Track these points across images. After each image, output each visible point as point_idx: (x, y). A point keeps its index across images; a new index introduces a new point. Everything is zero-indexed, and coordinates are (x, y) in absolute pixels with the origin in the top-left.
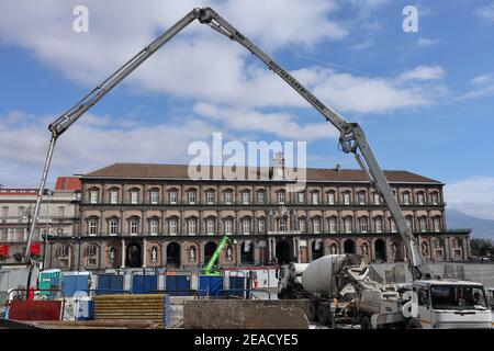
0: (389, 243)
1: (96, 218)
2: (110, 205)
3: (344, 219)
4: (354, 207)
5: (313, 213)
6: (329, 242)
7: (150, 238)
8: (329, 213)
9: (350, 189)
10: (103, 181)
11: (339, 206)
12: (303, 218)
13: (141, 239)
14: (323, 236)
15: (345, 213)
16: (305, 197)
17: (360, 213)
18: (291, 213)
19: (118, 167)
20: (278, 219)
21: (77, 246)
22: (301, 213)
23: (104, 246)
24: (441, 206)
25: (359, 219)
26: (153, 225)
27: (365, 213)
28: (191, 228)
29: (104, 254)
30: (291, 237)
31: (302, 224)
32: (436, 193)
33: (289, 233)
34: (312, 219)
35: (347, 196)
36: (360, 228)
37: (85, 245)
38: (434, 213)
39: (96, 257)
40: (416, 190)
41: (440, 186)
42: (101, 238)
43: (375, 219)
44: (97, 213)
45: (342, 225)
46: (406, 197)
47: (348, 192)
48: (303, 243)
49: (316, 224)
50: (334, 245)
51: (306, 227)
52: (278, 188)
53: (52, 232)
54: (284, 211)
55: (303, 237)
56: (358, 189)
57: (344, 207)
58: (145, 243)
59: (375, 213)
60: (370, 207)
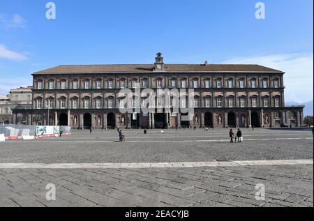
1: (41, 98)
2: (49, 90)
3: (204, 98)
4: (213, 89)
7: (72, 110)
9: (210, 77)
10: (45, 76)
11: (201, 89)
13: (67, 110)
15: (205, 94)
16: (176, 83)
17: (217, 94)
21: (30, 116)
24: (281, 89)
25: (216, 98)
26: (74, 103)
27: (221, 94)
28: (98, 104)
32: (277, 79)
35: (207, 82)
36: (217, 104)
37: (34, 115)
38: (275, 93)
40: (262, 77)
41: (281, 74)
42: (44, 110)
43: (228, 98)
44: (41, 95)
45: (203, 102)
46: (253, 82)
47: (208, 79)
48: (174, 114)
52: (157, 77)
58: (69, 113)
59: (228, 94)
60: (224, 90)
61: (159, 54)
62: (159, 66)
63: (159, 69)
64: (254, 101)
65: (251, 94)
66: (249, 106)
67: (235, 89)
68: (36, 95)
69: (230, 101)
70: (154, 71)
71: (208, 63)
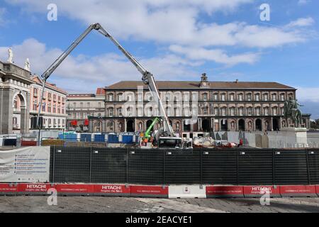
0: (263, 121)
1: (112, 108)
2: (118, 102)
3: (239, 108)
4: (245, 102)
5: (222, 105)
6: (230, 120)
7: (138, 118)
8: (231, 105)
9: (242, 92)
10: (115, 90)
11: (236, 102)
12: (216, 108)
13: (133, 118)
14: (227, 117)
15: (239, 105)
16: (218, 97)
17: (248, 105)
18: (210, 105)
19: (122, 83)
20: (203, 108)
21: (103, 122)
22: (216, 105)
23: (116, 122)
25: (247, 108)
27: (251, 105)
29: (116, 126)
30: (210, 117)
31: (216, 111)
32: (291, 94)
33: (209, 115)
34: (221, 108)
35: (240, 96)
36: (248, 113)
37: (108, 121)
39: (113, 127)
40: (280, 93)
41: (294, 90)
42: (115, 118)
43: (256, 108)
44: (112, 106)
45: (238, 111)
46: (274, 96)
47: (241, 94)
48: (216, 121)
49: (223, 111)
50: (233, 122)
51: (218, 113)
52: (204, 92)
53: (96, 115)
54: (206, 104)
55: (216, 117)
56: (247, 92)
57: (239, 102)
58: (136, 120)
59: (256, 105)
60: (254, 102)
61: (205, 74)
62: (204, 84)
63: (205, 85)
64: (275, 111)
65: (273, 105)
66: (271, 115)
67: (262, 102)
68: (108, 106)
69: (258, 111)
70: (201, 88)
71: (239, 81)
